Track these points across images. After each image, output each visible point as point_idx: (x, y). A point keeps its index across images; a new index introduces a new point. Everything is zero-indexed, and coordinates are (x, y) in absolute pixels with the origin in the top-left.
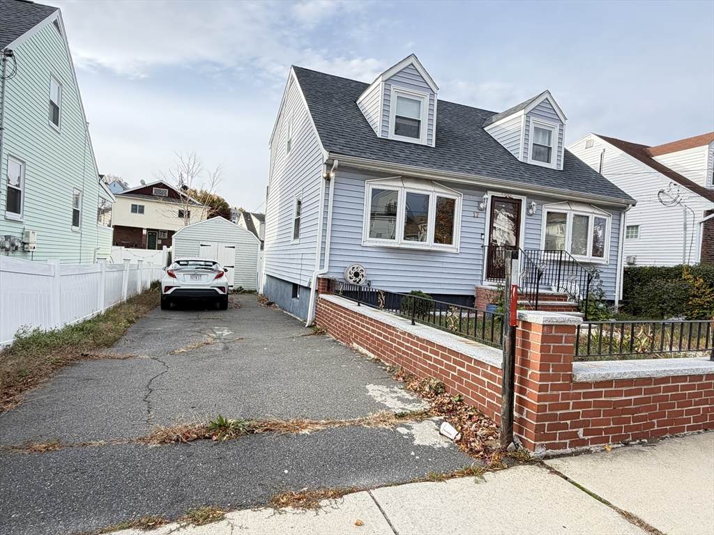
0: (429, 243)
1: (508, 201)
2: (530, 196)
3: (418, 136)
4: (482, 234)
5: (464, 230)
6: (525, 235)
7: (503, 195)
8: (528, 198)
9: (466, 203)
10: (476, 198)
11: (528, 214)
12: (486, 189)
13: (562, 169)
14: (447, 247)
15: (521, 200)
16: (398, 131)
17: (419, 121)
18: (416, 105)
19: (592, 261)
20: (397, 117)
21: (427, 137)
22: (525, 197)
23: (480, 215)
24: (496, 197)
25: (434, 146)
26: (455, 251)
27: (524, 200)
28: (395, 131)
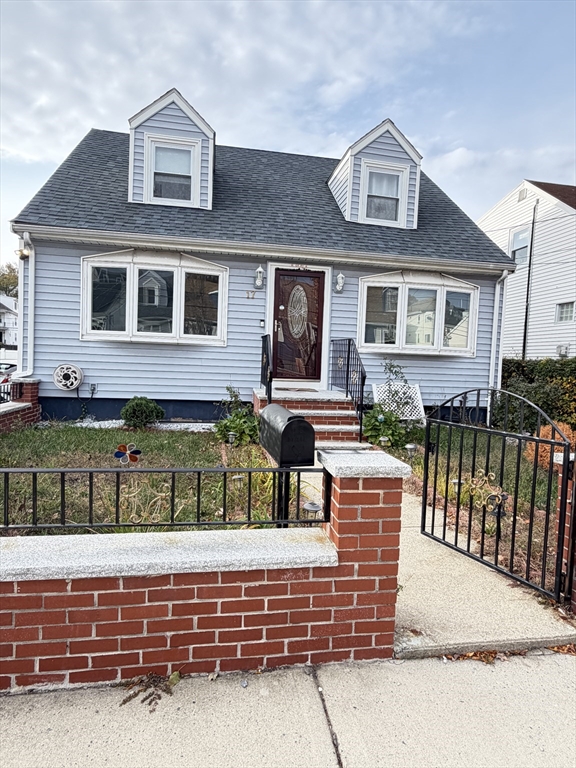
0: (177, 333)
1: (303, 274)
2: (336, 266)
3: (187, 197)
4: (262, 321)
5: (232, 315)
6: (331, 320)
7: (295, 267)
8: (334, 268)
9: (233, 279)
10: (249, 273)
11: (334, 290)
12: (264, 260)
13: (415, 227)
14: (207, 340)
15: (323, 273)
16: (158, 193)
17: (189, 177)
18: (183, 157)
19: (441, 353)
20: (156, 174)
21: (201, 197)
22: (330, 268)
23: (257, 295)
24: (283, 270)
25: (210, 208)
26: (221, 344)
27: (328, 271)
28: (155, 192)
